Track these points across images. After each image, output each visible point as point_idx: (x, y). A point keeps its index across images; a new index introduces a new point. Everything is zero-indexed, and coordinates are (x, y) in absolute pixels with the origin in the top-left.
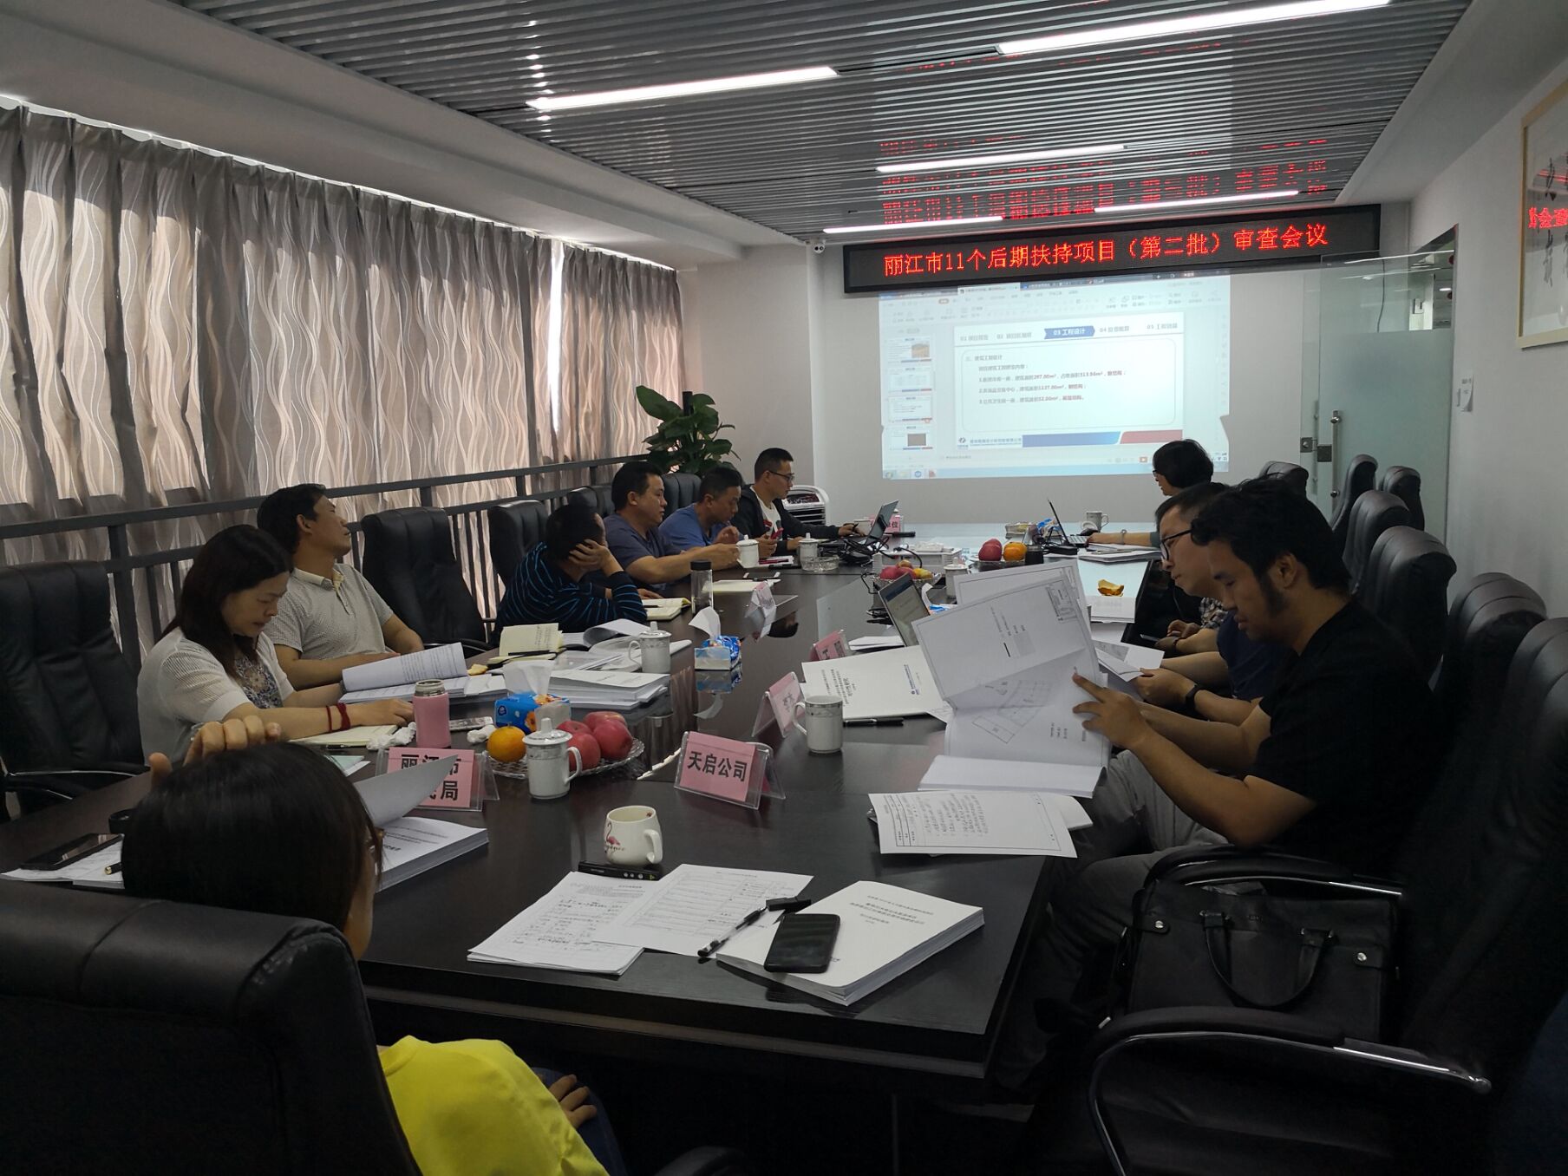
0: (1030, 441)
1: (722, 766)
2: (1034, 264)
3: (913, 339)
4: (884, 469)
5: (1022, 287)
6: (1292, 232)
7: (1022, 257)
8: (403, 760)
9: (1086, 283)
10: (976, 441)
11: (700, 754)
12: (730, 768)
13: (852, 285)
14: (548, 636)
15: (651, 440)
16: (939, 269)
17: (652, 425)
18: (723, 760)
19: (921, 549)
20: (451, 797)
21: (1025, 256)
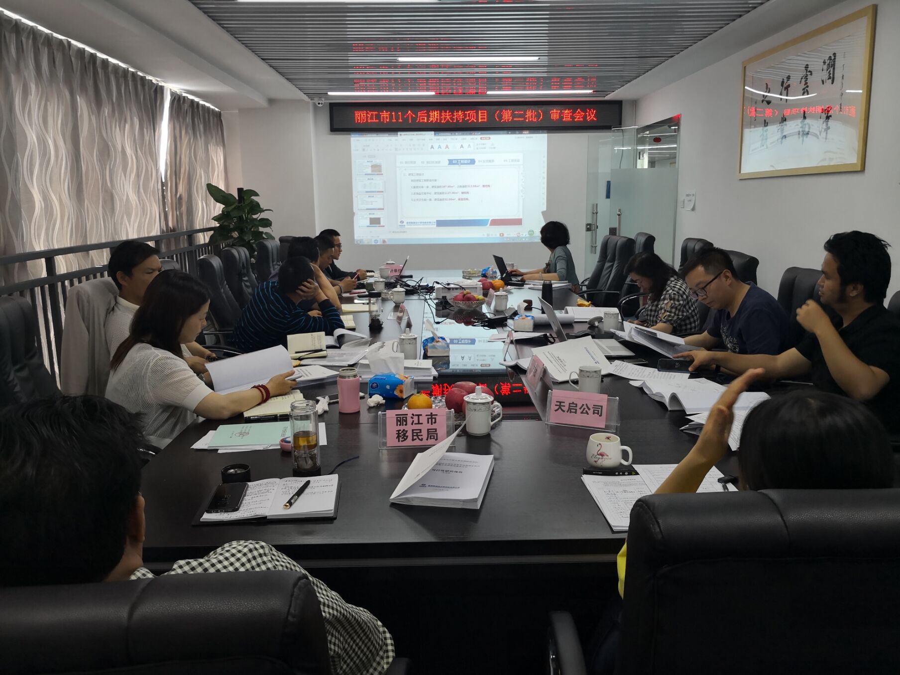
0: (441, 223)
1: (583, 408)
2: (442, 121)
3: (372, 161)
4: (355, 238)
5: (435, 134)
6: (579, 113)
7: (436, 117)
8: (397, 418)
9: (471, 134)
10: (409, 223)
11: (564, 402)
12: (589, 409)
13: (335, 127)
15: (217, 218)
16: (388, 120)
18: (583, 405)
21: (437, 116)
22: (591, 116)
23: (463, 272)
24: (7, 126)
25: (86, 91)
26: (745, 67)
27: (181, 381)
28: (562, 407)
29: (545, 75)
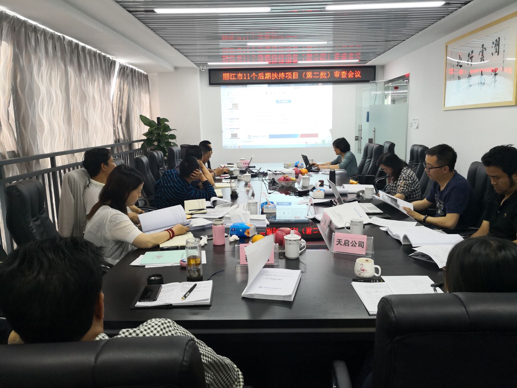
0: (271, 137)
1: (352, 244)
2: (273, 79)
3: (232, 102)
4: (223, 145)
5: (268, 86)
6: (351, 73)
7: (269, 76)
9: (289, 86)
10: (254, 136)
11: (342, 240)
12: (356, 244)
13: (212, 82)
15: (145, 135)
16: (242, 78)
17: (146, 129)
18: (353, 241)
21: (270, 76)
22: (358, 75)
23: (284, 164)
24: (29, 83)
25: (73, 63)
26: (447, 46)
27: (125, 226)
28: (340, 243)
29: (331, 52)
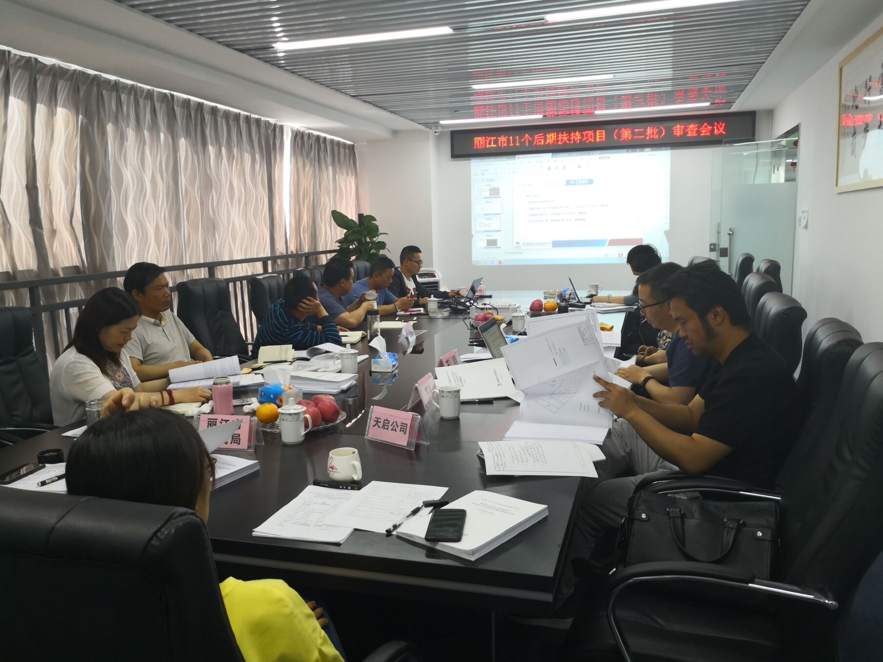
0: (556, 244)
1: (393, 426)
2: (559, 143)
3: (490, 185)
4: (473, 259)
5: (552, 156)
6: (706, 127)
7: (553, 139)
8: (209, 421)
9: (589, 154)
10: (525, 244)
11: (380, 419)
12: (397, 426)
13: (456, 154)
14: (286, 352)
15: (340, 241)
16: (505, 145)
17: (341, 233)
18: (394, 422)
19: (497, 304)
20: (237, 443)
22: (719, 130)
24: (103, 167)
26: (841, 69)
28: (379, 423)
